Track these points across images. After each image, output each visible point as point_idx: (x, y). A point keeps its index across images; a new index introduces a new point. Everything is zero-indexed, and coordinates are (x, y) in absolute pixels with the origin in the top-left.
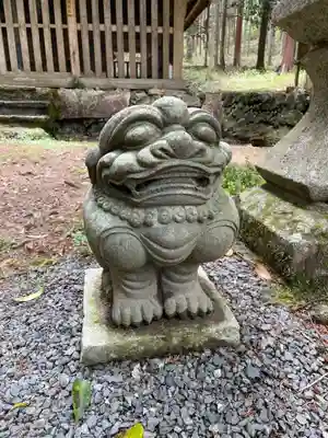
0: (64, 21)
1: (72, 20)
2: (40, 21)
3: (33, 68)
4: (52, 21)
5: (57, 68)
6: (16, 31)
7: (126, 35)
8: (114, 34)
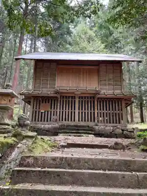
0: (94, 110)
1: (96, 110)
2: (88, 110)
3: (85, 121)
4: (91, 110)
5: (91, 121)
6: (82, 112)
7: (110, 113)
8: (106, 113)
